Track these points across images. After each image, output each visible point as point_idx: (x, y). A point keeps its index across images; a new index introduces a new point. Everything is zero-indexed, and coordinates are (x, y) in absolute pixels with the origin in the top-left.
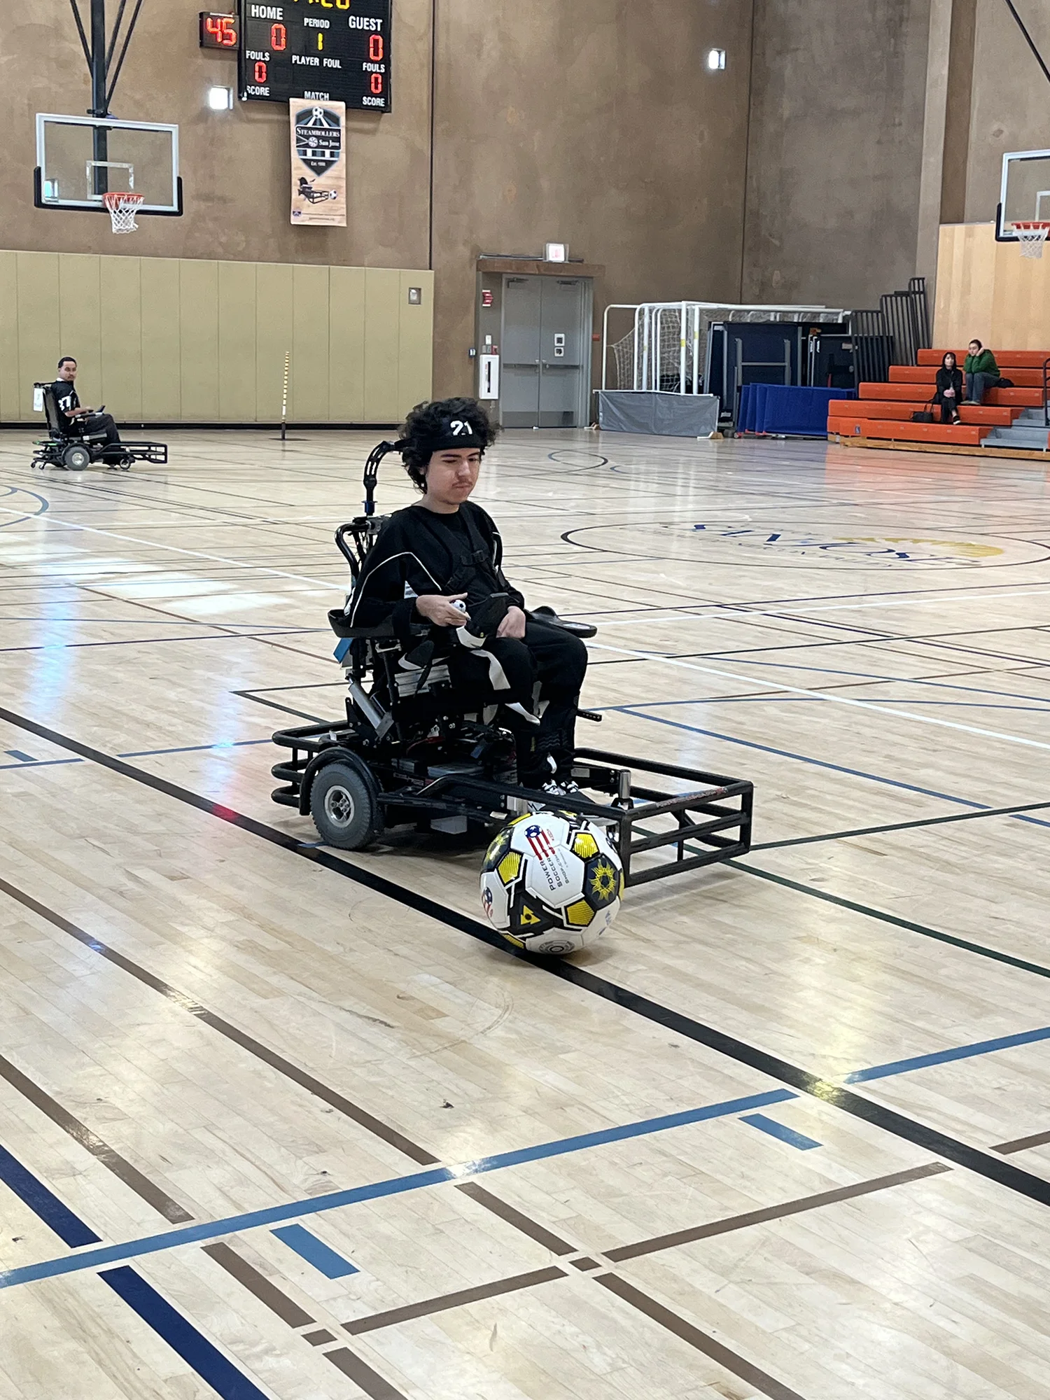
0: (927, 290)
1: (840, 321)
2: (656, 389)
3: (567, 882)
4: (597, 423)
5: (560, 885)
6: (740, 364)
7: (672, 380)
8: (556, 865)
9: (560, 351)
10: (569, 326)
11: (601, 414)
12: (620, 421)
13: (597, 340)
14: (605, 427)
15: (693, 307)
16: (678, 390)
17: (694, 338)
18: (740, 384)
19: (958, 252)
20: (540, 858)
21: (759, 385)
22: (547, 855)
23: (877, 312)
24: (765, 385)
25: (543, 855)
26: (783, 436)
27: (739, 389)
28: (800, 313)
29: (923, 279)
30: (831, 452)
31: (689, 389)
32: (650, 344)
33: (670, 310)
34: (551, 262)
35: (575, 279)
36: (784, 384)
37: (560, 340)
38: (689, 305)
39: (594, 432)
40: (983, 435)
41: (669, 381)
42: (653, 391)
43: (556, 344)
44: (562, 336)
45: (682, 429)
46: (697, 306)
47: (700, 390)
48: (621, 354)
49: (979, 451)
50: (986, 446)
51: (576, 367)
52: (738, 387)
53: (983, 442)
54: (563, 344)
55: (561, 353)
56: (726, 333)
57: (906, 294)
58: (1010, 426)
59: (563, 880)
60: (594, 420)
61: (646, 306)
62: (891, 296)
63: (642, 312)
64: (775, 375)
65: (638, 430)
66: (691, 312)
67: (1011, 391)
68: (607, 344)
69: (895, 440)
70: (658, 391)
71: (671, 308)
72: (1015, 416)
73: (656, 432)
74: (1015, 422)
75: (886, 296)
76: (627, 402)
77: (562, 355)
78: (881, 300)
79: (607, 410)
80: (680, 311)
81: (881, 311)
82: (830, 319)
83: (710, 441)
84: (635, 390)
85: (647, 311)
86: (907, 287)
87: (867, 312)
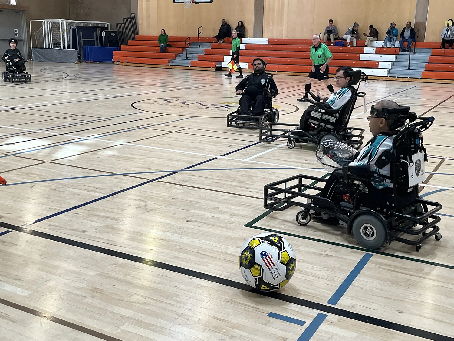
0: (135, 17)
1: (106, 26)
2: (51, 47)
3: (280, 276)
4: (32, 59)
5: (277, 277)
6: (82, 39)
7: (58, 45)
8: (275, 270)
9: (16, 35)
10: (19, 26)
11: (33, 56)
12: (40, 58)
13: (28, 32)
14: (35, 60)
15: (63, 21)
16: (61, 48)
17: (65, 31)
18: (82, 46)
19: (145, 6)
20: (269, 268)
21: (89, 47)
22: (271, 267)
23: (123, 24)
24: (91, 46)
25: (270, 266)
26: (98, 62)
27: (82, 48)
28: (92, 23)
29: (134, 14)
30: (115, 67)
31: (64, 47)
32: (48, 33)
33: (55, 22)
34: (12, 5)
35: (19, 11)
36: (95, 46)
37: (16, 31)
38: (61, 20)
39: (31, 62)
40: (169, 62)
41: (57, 45)
42: (50, 48)
43: (15, 33)
44: (17, 30)
45: (65, 60)
46: (65, 21)
47: (69, 48)
48: (37, 36)
49: (168, 67)
50: (170, 65)
51: (22, 40)
52: (82, 47)
53: (169, 64)
54: (17, 33)
55: (17, 35)
56: (77, 30)
57: (130, 18)
58: (175, 59)
59: (278, 276)
60: (30, 57)
61: (46, 21)
62: (126, 19)
63: (44, 22)
64: (92, 43)
65: (48, 61)
66: (63, 23)
67: (172, 49)
68: (32, 33)
69: (140, 64)
70: (52, 48)
71: (56, 21)
72: (176, 56)
73: (54, 61)
74: (176, 58)
75: (125, 19)
76: (42, 52)
77: (17, 36)
78: (124, 20)
79: (35, 54)
80: (59, 22)
81: (124, 23)
82: (103, 25)
83: (76, 64)
84: (45, 48)
85: (46, 22)
86: (130, 16)
87: (120, 24)
